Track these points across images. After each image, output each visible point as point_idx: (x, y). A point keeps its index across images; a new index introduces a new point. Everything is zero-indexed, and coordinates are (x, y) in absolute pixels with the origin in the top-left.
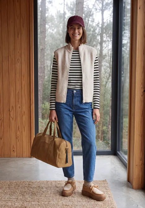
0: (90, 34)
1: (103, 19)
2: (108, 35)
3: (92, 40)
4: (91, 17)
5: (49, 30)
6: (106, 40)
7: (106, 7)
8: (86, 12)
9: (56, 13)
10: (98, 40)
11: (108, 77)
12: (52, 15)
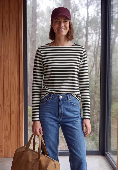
0: (76, 27)
1: (88, 14)
2: (92, 28)
3: (79, 32)
4: (77, 12)
5: (40, 24)
6: (91, 33)
7: (90, 3)
8: (73, 8)
9: (46, 9)
10: (84, 32)
11: (92, 65)
12: (43, 10)
